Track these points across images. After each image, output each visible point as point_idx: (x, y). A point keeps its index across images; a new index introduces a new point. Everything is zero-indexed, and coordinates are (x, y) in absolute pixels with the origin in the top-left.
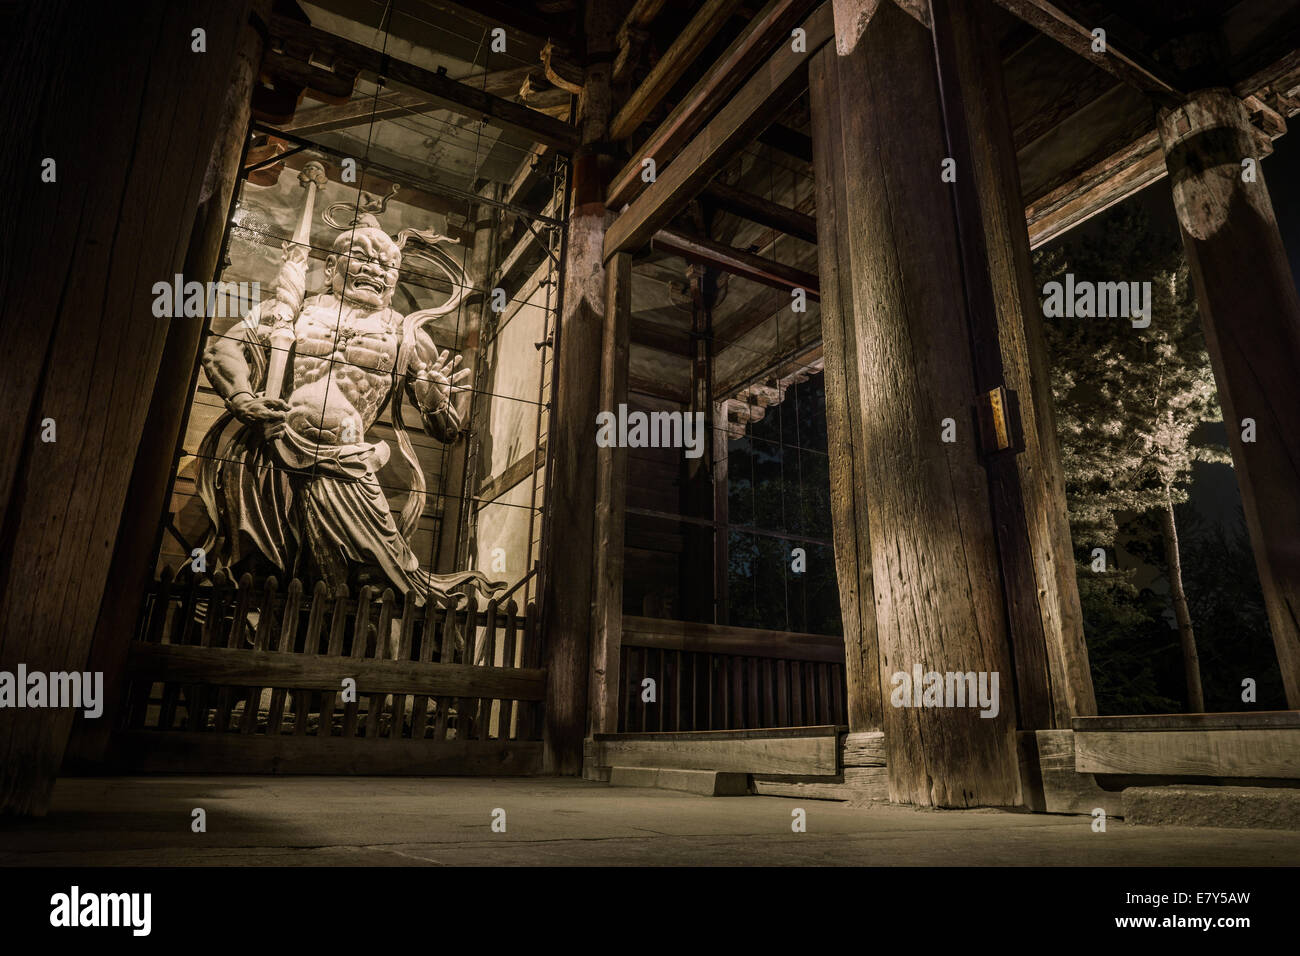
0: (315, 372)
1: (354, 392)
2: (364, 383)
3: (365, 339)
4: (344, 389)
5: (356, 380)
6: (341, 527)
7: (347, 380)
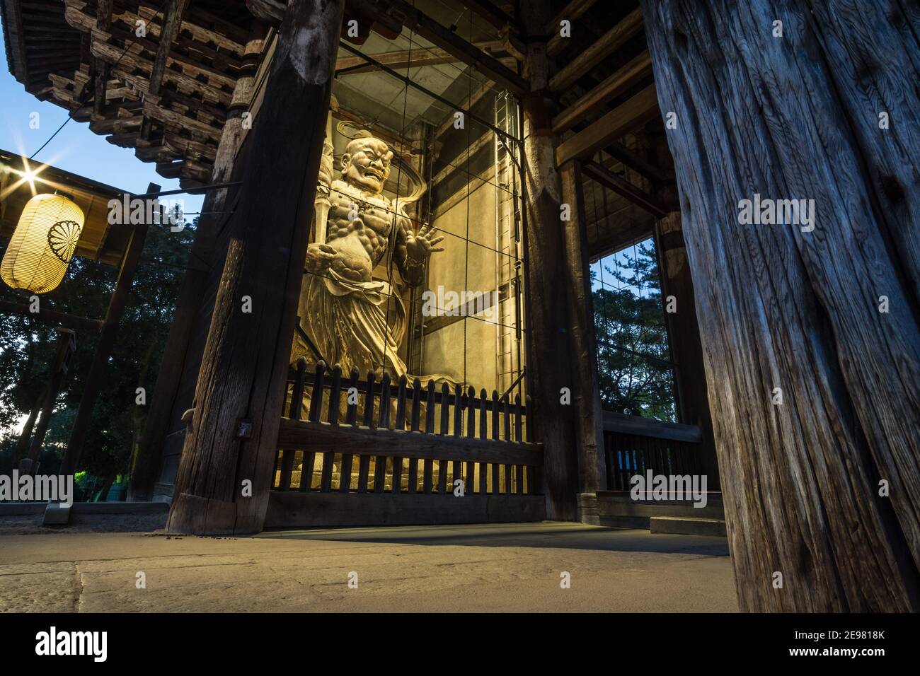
0: (345, 230)
1: (370, 246)
2: (375, 240)
3: (376, 211)
4: (364, 244)
5: (370, 237)
6: (367, 339)
7: (365, 238)
